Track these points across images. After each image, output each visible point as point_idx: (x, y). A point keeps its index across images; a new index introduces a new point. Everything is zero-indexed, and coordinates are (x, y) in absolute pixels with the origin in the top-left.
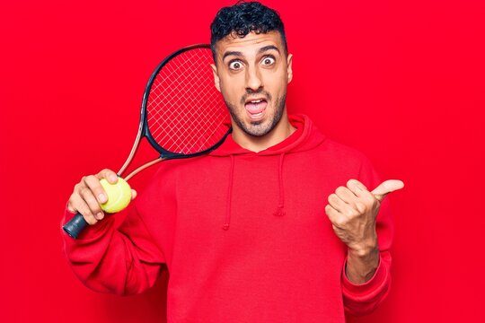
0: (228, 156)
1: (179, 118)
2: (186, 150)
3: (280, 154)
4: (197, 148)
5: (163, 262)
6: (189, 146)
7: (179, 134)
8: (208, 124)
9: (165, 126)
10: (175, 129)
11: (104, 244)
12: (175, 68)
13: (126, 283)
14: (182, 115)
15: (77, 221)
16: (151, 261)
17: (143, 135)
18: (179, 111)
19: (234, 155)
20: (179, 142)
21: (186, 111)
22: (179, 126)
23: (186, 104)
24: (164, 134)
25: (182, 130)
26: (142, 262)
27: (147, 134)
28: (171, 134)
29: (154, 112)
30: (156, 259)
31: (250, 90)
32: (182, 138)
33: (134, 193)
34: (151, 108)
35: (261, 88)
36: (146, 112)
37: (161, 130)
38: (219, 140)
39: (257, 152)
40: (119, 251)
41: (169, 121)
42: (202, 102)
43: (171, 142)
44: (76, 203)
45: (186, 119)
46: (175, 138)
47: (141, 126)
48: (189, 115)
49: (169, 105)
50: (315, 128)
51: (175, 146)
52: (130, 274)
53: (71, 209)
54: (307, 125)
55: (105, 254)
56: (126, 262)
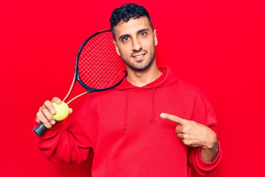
0: (125, 90)
1: (96, 70)
2: (100, 87)
3: (153, 88)
4: (107, 86)
5: (90, 146)
6: (102, 85)
7: (96, 78)
8: (113, 72)
9: (88, 74)
10: (94, 76)
11: (57, 138)
12: (93, 43)
13: (70, 159)
14: (98, 68)
15: (41, 127)
16: (84, 147)
17: (76, 80)
18: (96, 66)
19: (128, 89)
20: (96, 83)
21: (100, 66)
22: (96, 74)
23: (100, 62)
24: (88, 78)
25: (98, 76)
26: (79, 147)
27: (78, 79)
28: (92, 78)
29: (82, 67)
30: (87, 145)
31: (135, 51)
32: (98, 81)
33: (71, 110)
34: (80, 65)
35: (141, 49)
36: (77, 67)
37: (86, 76)
38: (119, 81)
39: (140, 87)
40: (66, 142)
41: (90, 72)
42: (109, 61)
43: (92, 83)
44: (40, 117)
45: (100, 70)
46: (94, 81)
47: (75, 75)
48: (102, 68)
49: (90, 63)
50: (172, 73)
51: (95, 85)
52: (72, 154)
53: (37, 121)
54: (168, 72)
55: (58, 144)
56: (70, 148)
